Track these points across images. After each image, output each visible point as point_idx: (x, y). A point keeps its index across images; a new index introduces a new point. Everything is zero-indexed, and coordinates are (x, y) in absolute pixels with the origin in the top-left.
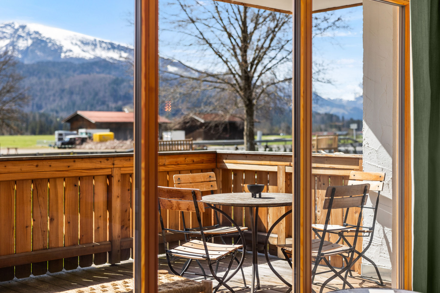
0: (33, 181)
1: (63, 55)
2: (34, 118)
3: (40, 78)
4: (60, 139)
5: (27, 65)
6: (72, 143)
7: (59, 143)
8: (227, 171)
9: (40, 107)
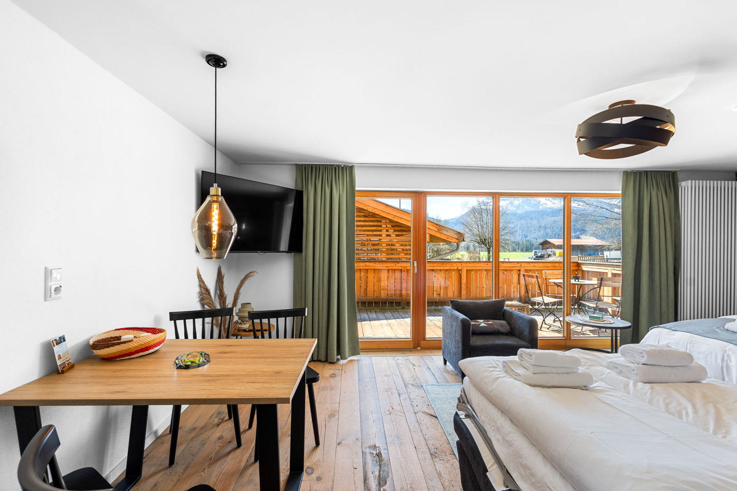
0: (486, 270)
1: (540, 207)
2: (523, 243)
3: (526, 220)
4: (535, 255)
5: (519, 214)
6: (542, 257)
7: (534, 257)
8: (583, 271)
9: (526, 237)
